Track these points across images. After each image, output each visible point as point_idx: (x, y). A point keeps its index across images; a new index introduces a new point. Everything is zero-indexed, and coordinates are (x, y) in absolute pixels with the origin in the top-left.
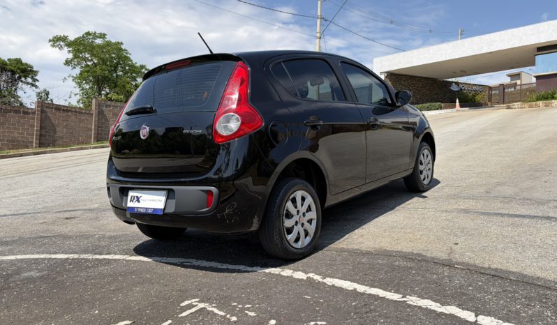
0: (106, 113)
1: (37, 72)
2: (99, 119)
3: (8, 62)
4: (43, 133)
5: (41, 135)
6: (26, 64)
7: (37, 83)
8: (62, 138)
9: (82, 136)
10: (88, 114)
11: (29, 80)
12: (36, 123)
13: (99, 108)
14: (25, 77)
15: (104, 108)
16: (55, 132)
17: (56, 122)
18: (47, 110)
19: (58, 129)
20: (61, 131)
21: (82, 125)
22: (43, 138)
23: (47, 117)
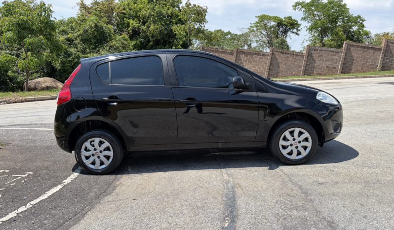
0: (314, 55)
1: (300, 25)
2: (307, 59)
3: (284, 19)
4: (271, 68)
5: (270, 69)
6: (294, 20)
7: (299, 32)
8: (282, 71)
9: (295, 71)
10: (301, 56)
11: (295, 30)
12: (268, 61)
13: (309, 52)
14: (293, 28)
15: (313, 52)
16: (279, 68)
17: (280, 61)
18: (276, 53)
19: (281, 66)
20: (282, 67)
21: (296, 63)
22: (271, 71)
23: (275, 58)
